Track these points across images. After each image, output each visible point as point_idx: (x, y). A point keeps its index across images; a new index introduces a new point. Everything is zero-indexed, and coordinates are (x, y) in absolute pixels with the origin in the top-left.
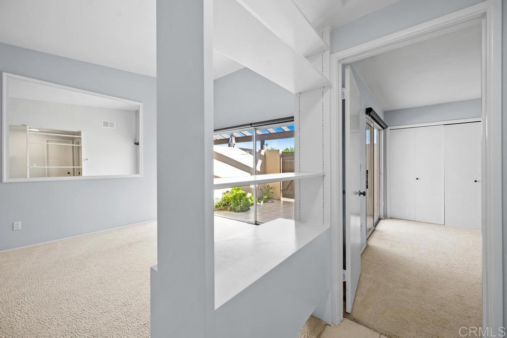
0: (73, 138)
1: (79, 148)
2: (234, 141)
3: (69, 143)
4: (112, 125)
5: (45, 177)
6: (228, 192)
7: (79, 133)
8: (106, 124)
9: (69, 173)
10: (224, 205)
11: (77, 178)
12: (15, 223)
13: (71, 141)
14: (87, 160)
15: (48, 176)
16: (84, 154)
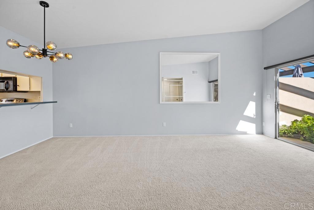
0: (179, 81)
1: (182, 87)
2: (300, 72)
3: (177, 84)
4: (196, 72)
5: (169, 101)
6: (296, 121)
7: (182, 79)
8: (193, 72)
9: (177, 99)
10: (294, 133)
11: (180, 102)
12: (164, 123)
13: (178, 84)
14: (185, 92)
15: (170, 101)
16: (184, 90)
